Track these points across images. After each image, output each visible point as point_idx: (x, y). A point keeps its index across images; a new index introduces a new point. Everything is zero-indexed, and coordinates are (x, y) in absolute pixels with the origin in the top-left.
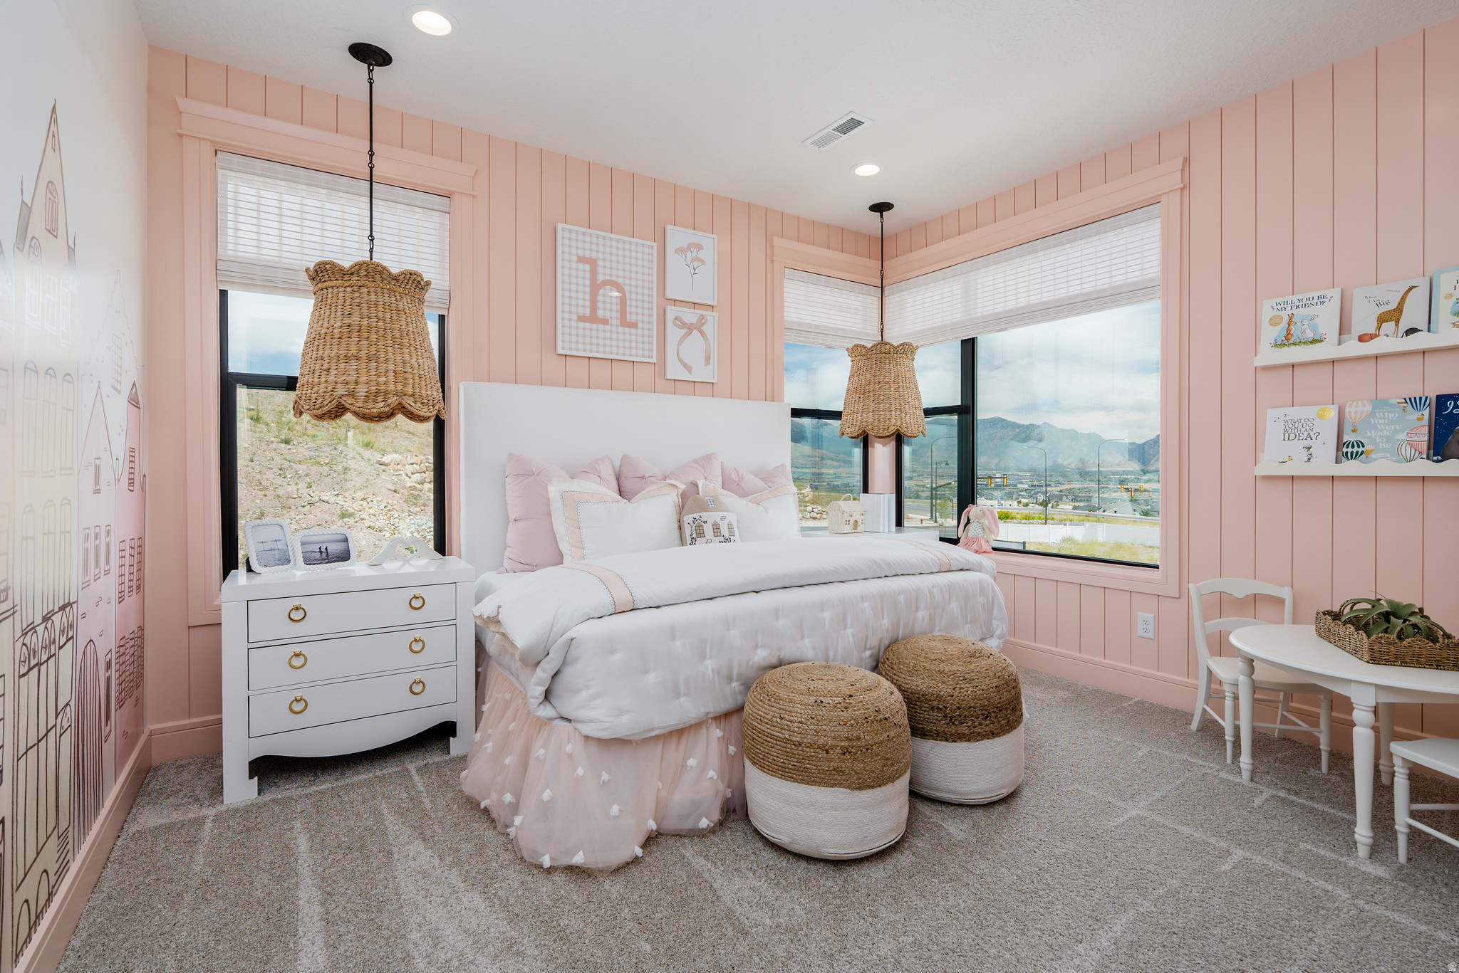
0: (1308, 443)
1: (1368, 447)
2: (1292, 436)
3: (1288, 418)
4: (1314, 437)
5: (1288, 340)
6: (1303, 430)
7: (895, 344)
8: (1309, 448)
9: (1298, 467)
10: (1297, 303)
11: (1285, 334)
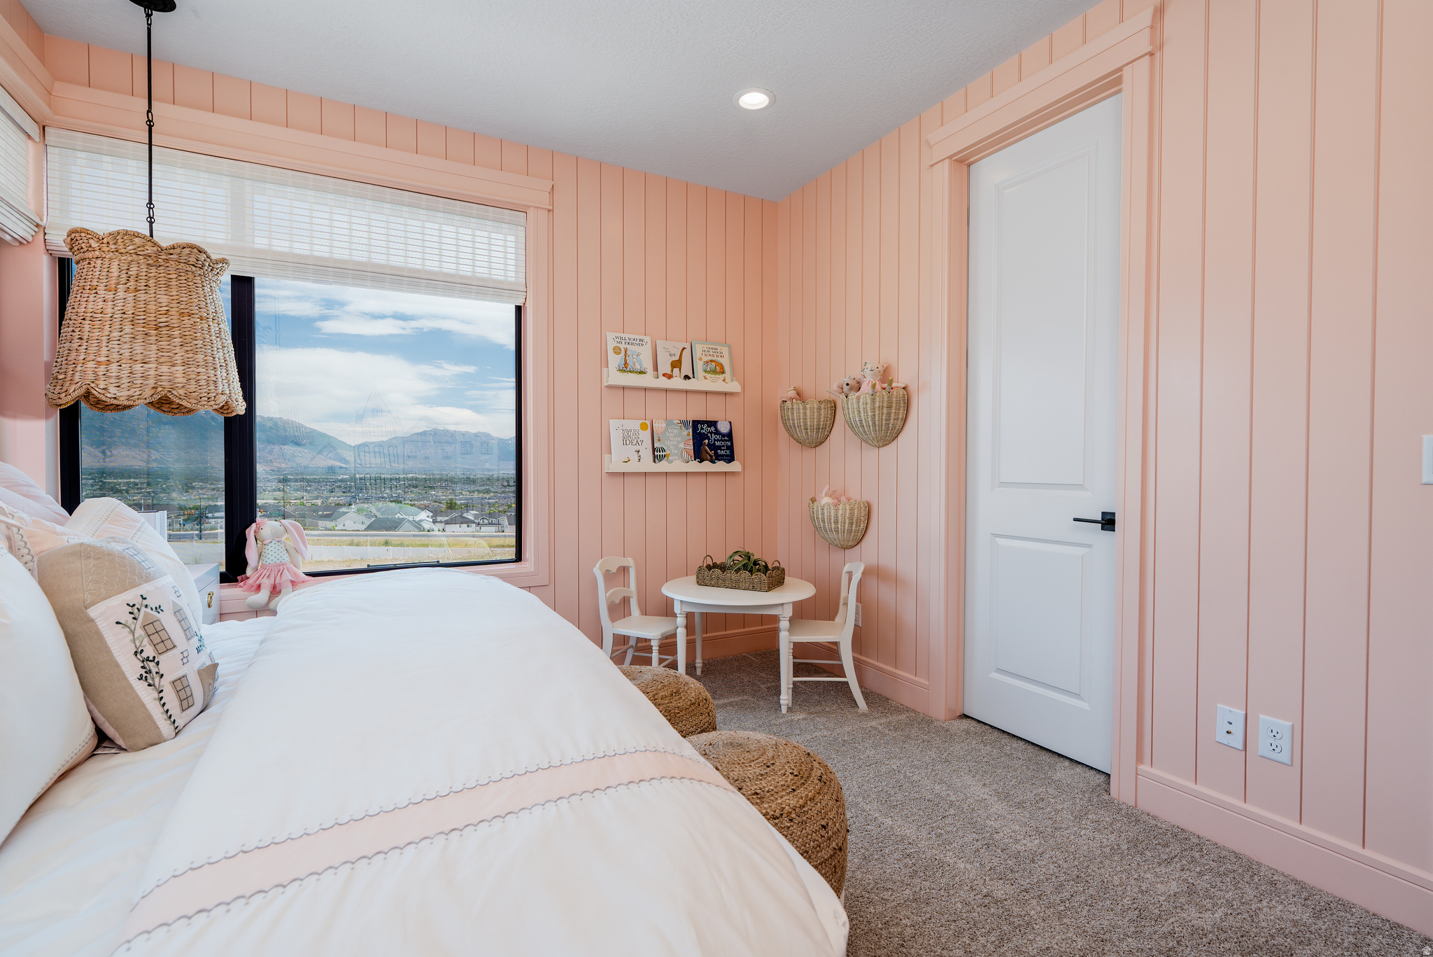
0: (637, 448)
1: (667, 452)
2: (628, 442)
3: (624, 428)
4: (640, 443)
5: (626, 368)
6: (634, 437)
7: (214, 257)
8: (638, 452)
9: (633, 467)
10: (628, 341)
11: (623, 362)
